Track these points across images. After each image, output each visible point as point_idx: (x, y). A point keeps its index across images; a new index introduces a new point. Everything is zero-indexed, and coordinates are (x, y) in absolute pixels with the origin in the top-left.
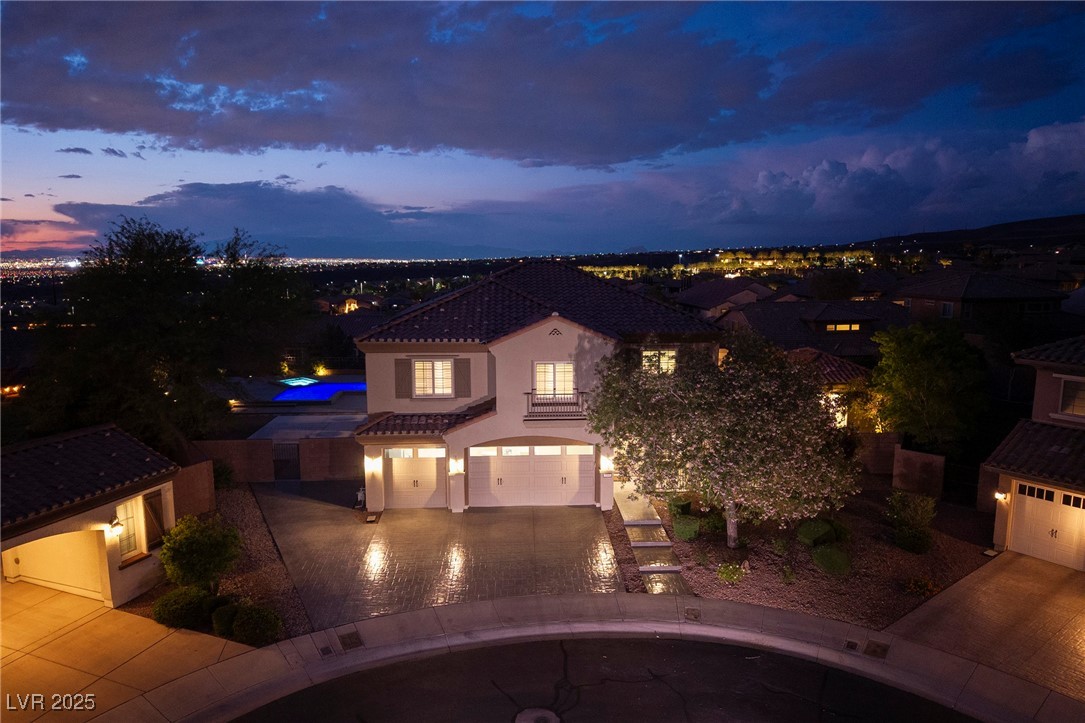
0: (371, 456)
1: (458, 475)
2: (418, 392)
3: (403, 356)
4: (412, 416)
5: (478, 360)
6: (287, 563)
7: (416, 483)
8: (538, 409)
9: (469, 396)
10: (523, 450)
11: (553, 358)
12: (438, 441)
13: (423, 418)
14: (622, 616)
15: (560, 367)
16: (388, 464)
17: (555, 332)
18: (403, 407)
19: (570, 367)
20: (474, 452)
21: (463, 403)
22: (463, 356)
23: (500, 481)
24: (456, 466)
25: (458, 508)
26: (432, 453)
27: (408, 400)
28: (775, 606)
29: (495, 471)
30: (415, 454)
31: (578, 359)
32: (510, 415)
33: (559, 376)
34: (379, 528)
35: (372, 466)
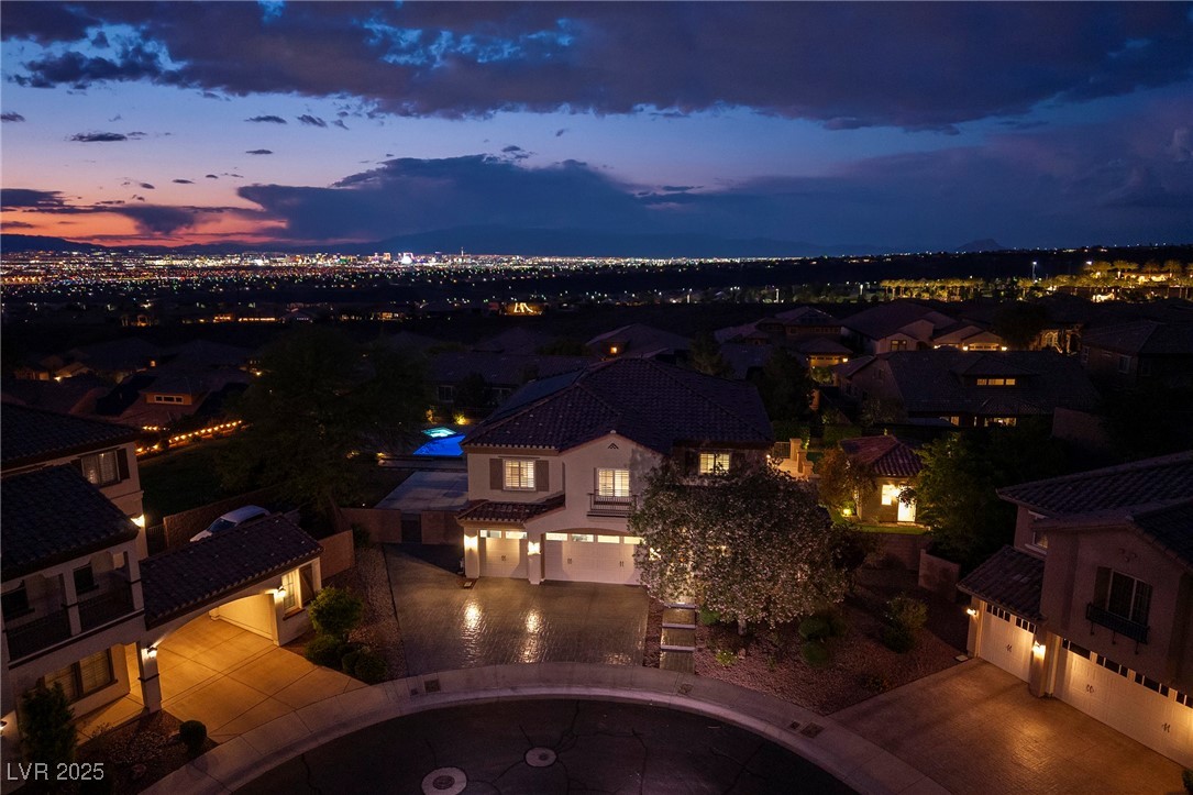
0: (469, 535)
1: (535, 555)
2: (508, 484)
3: (496, 457)
4: (503, 504)
5: (554, 461)
6: (400, 619)
7: (503, 558)
8: (598, 507)
9: (547, 490)
10: (590, 538)
11: (613, 465)
12: (521, 528)
13: (511, 507)
14: (632, 685)
15: (618, 474)
16: (482, 542)
17: (613, 446)
18: (495, 496)
19: (626, 474)
20: (550, 536)
21: (543, 495)
22: (542, 458)
23: (570, 561)
24: (534, 548)
25: (536, 581)
26: (516, 535)
27: (499, 492)
28: (753, 688)
29: (566, 552)
30: (504, 535)
31: (632, 467)
32: (576, 510)
33: (618, 481)
34: (472, 593)
35: (470, 543)
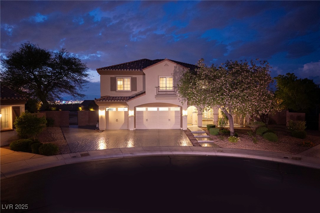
0: (101, 109)
1: (132, 116)
2: (119, 89)
3: (113, 76)
4: (116, 97)
5: (139, 78)
7: (117, 120)
8: (160, 93)
9: (136, 90)
10: (155, 109)
11: (165, 76)
12: (125, 104)
13: (120, 98)
14: (193, 151)
15: (168, 79)
16: (107, 113)
17: (166, 65)
18: (113, 94)
19: (172, 79)
20: (138, 109)
21: (134, 93)
22: (134, 76)
23: (147, 120)
24: (131, 113)
25: (132, 128)
26: (122, 109)
27: (115, 92)
29: (145, 116)
30: (117, 109)
31: (174, 75)
32: (150, 97)
33: (168, 82)
34: (102, 133)
35: (101, 113)
